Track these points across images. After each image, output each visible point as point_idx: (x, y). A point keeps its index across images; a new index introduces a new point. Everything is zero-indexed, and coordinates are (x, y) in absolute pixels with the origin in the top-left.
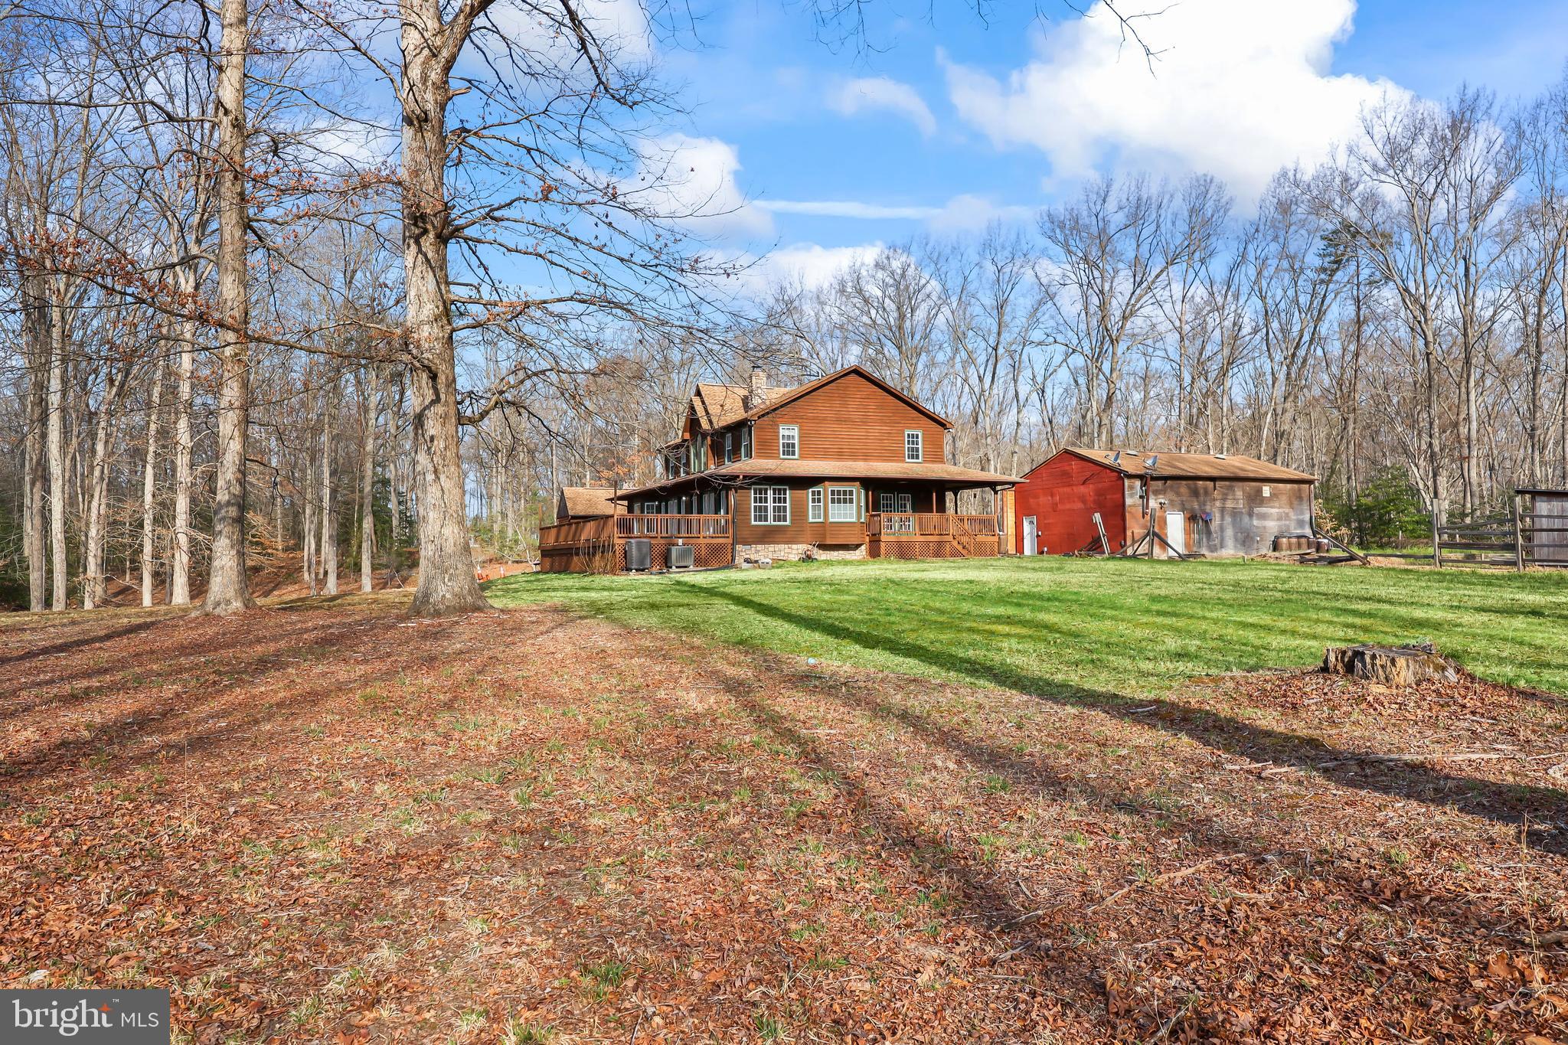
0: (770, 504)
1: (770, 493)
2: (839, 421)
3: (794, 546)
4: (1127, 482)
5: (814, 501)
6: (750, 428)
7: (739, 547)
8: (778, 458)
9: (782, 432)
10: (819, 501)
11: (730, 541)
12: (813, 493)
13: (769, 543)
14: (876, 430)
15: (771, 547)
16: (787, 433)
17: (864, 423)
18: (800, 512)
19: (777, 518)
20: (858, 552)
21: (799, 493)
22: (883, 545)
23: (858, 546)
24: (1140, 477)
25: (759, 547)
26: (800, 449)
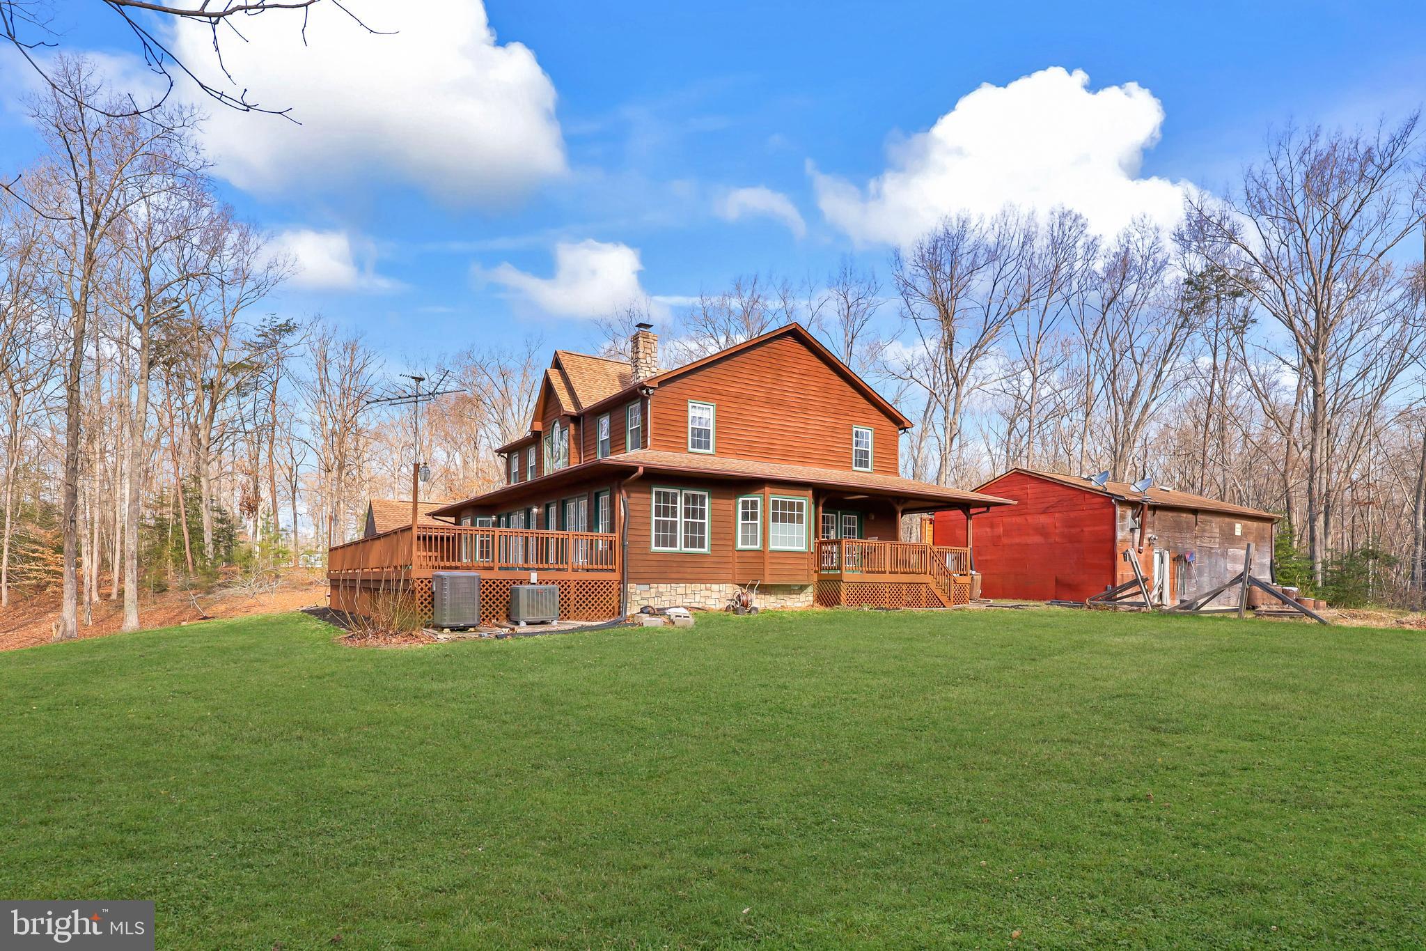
0: (680, 519)
1: (680, 501)
2: (771, 403)
3: (715, 587)
4: (1119, 510)
5: (745, 516)
6: (644, 400)
7: (632, 588)
8: (685, 450)
9: (692, 413)
10: (754, 517)
11: (616, 576)
12: (745, 504)
13: (678, 581)
14: (818, 422)
15: (681, 588)
16: (698, 413)
17: (804, 410)
18: (724, 533)
19: (690, 542)
20: (802, 597)
21: (724, 504)
22: (844, 587)
23: (802, 588)
24: (1133, 504)
25: (663, 587)
26: (718, 439)
